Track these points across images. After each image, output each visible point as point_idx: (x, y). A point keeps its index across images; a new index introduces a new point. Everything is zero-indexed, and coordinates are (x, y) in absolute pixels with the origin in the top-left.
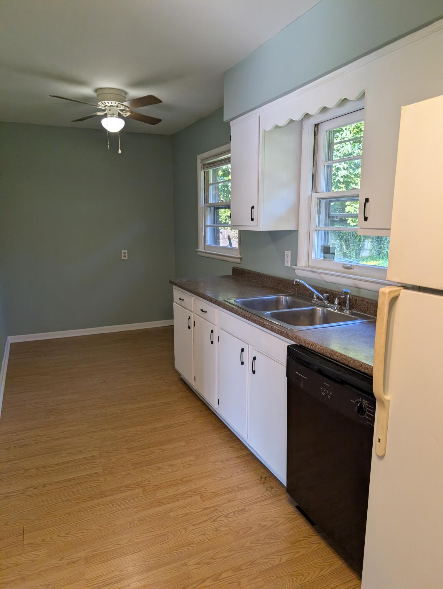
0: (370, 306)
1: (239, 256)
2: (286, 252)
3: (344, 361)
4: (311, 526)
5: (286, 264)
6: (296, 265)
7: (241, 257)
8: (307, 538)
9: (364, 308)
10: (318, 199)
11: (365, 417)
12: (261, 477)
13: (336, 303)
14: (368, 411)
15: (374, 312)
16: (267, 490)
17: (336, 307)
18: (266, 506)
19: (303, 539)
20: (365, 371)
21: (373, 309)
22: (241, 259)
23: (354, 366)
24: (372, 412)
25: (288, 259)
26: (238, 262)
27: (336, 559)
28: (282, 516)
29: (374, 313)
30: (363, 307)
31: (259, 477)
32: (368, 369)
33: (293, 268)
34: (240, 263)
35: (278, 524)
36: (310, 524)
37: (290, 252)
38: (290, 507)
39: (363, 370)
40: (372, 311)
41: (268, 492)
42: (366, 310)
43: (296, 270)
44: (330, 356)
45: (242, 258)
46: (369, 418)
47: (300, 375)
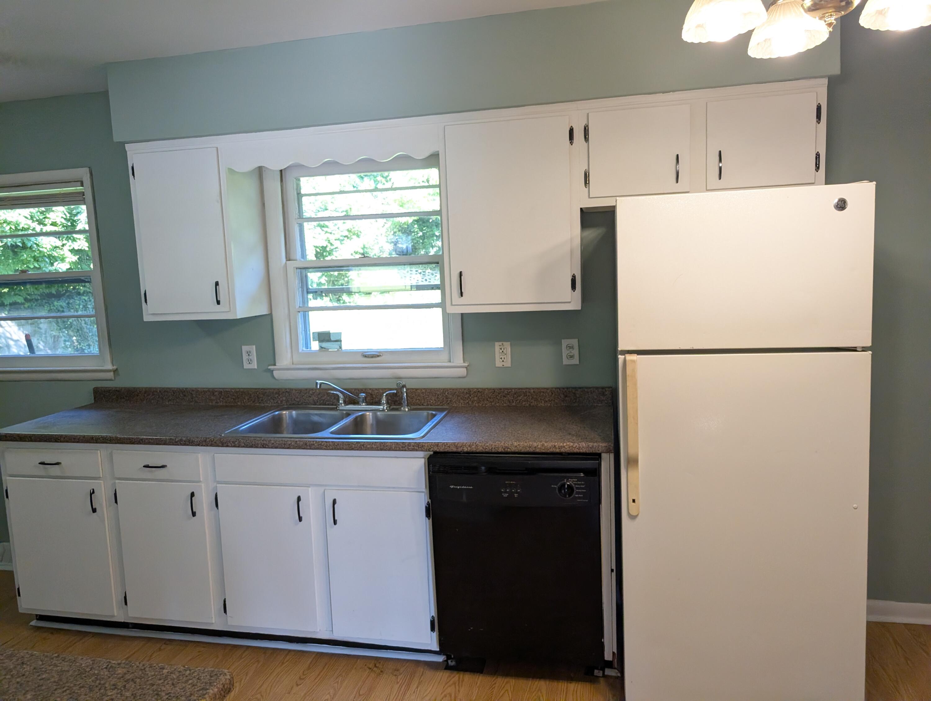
0: (427, 396)
1: (109, 367)
2: (245, 348)
3: (528, 449)
4: (482, 675)
5: (246, 366)
6: (275, 365)
7: (115, 367)
8: (494, 686)
9: (419, 400)
10: (297, 268)
11: (574, 496)
12: (370, 668)
13: (385, 402)
14: (577, 488)
15: (434, 402)
16: (396, 675)
17: (385, 407)
18: (419, 689)
19: (492, 690)
20: (560, 451)
21: (433, 398)
22: (115, 371)
23: (544, 449)
24: (583, 487)
25: (250, 357)
26: (109, 378)
27: (536, 683)
28: (446, 687)
29: (436, 403)
30: (416, 400)
31: (368, 671)
32: (564, 447)
33: (270, 369)
34: (113, 378)
35: (453, 696)
36: (478, 674)
37: (254, 346)
38: (441, 674)
39: (558, 450)
40: (431, 401)
41: (400, 677)
42: (423, 401)
43: (274, 372)
44: (504, 449)
45: (117, 369)
46: (580, 496)
47: (459, 487)
